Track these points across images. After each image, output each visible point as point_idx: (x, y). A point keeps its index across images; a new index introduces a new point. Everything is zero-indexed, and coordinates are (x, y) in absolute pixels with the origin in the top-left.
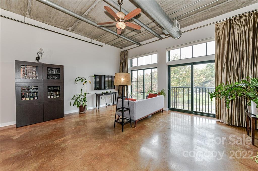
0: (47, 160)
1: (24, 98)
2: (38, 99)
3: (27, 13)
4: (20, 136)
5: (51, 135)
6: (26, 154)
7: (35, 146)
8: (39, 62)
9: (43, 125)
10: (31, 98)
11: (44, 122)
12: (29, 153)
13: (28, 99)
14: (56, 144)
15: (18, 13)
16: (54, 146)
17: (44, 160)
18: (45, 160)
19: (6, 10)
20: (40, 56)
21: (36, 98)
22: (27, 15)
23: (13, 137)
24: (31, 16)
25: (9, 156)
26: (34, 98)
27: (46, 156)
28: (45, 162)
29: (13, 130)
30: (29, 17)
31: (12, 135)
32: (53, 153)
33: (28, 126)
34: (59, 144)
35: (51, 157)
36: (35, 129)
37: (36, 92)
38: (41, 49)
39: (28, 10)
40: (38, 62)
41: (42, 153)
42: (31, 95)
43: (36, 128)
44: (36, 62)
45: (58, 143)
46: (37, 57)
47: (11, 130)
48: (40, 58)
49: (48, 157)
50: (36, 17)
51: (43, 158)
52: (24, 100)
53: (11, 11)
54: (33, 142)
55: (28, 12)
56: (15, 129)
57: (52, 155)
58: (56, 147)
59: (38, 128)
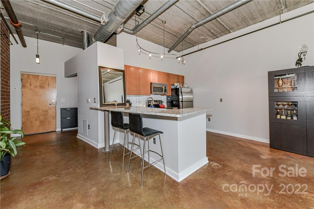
0: (276, 206)
1: (279, 116)
2: (297, 119)
3: (282, 8)
4: (267, 158)
5: (306, 181)
6: (261, 179)
7: (275, 179)
8: (301, 66)
9: (304, 160)
10: (288, 116)
11: (307, 157)
12: (263, 181)
13: (284, 117)
14: (304, 197)
15: (274, 16)
16: (299, 198)
17: (273, 202)
18: (274, 204)
19: (262, 21)
20: (302, 57)
21: (295, 118)
22: (284, 11)
23: (261, 155)
24: (289, 8)
25: (248, 170)
26: (292, 118)
27: (279, 199)
28: (272, 205)
29: (266, 149)
30: (287, 11)
31: (262, 153)
32: (291, 206)
33: (283, 152)
34: (310, 203)
35: (284, 208)
36: (289, 160)
37: (296, 110)
38: (304, 46)
39: (282, 4)
40: (299, 66)
41: (276, 192)
42: (288, 112)
43: (291, 160)
44: (297, 67)
45: (309, 200)
46: (298, 60)
47: (264, 148)
48: (303, 59)
49: (280, 204)
50: (295, 5)
51: (274, 199)
52: (279, 118)
53: (267, 19)
54: (276, 173)
55: (283, 6)
56: (268, 149)
57: (287, 207)
58: (302, 202)
59: (293, 160)
